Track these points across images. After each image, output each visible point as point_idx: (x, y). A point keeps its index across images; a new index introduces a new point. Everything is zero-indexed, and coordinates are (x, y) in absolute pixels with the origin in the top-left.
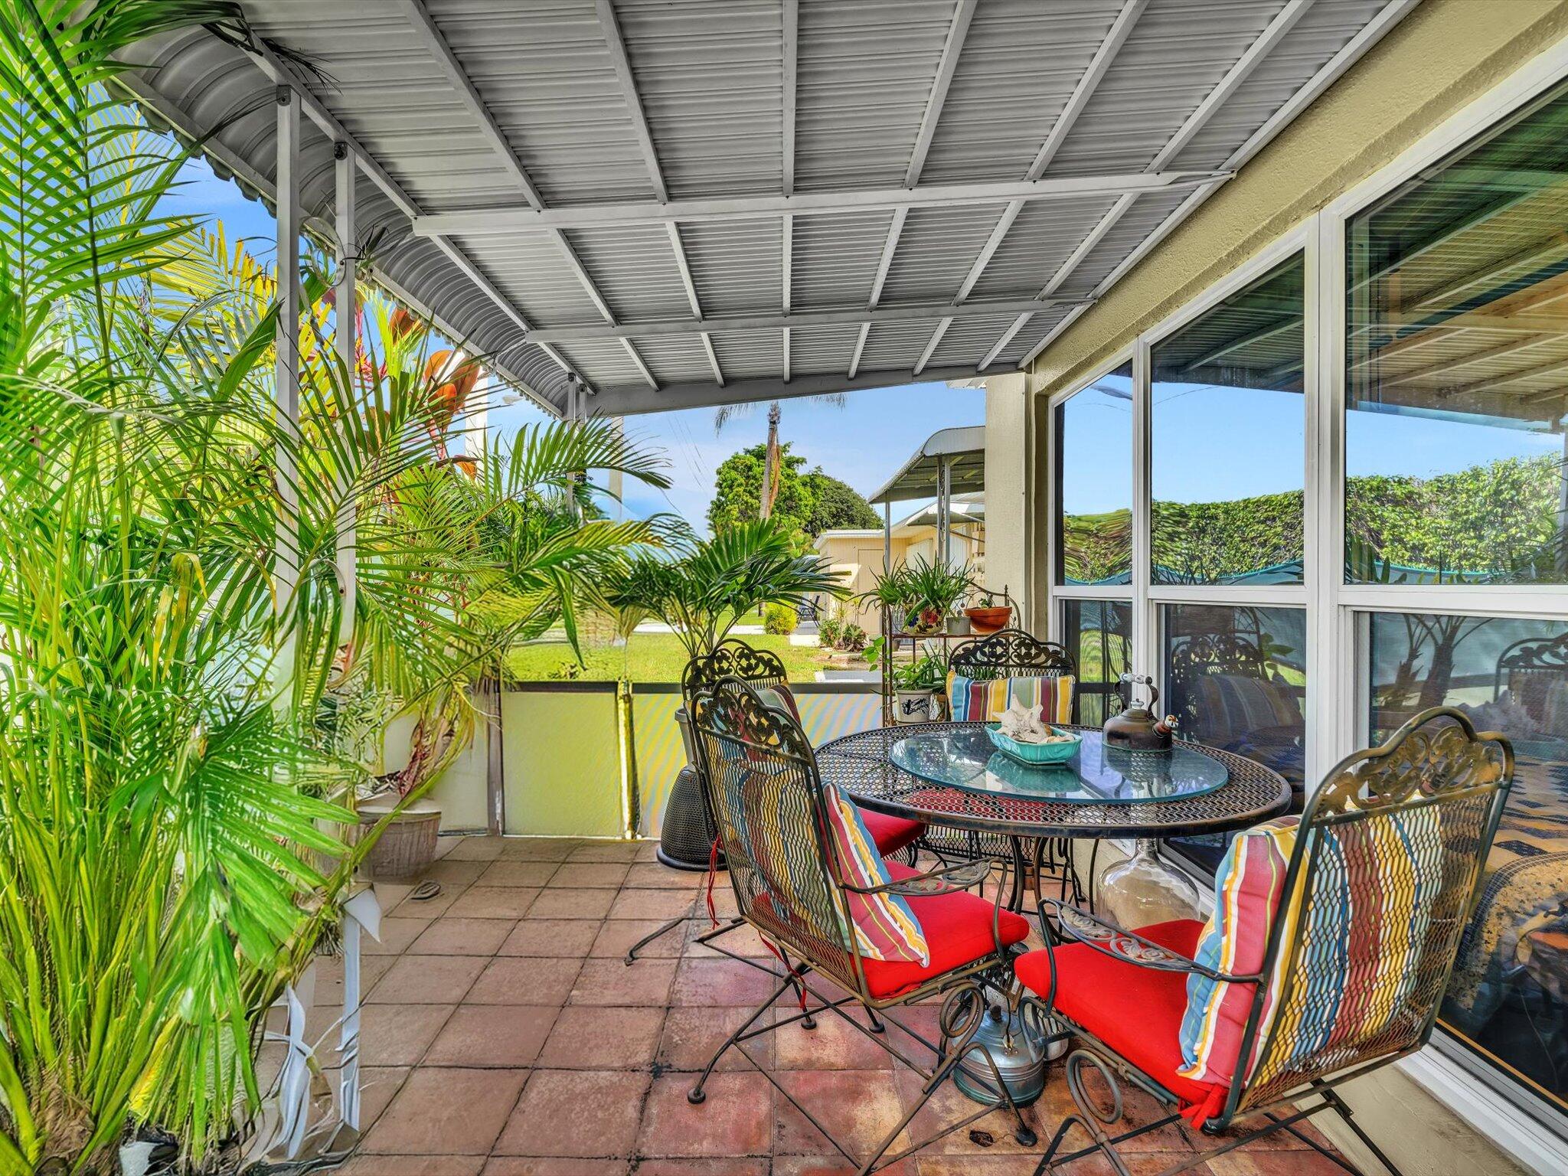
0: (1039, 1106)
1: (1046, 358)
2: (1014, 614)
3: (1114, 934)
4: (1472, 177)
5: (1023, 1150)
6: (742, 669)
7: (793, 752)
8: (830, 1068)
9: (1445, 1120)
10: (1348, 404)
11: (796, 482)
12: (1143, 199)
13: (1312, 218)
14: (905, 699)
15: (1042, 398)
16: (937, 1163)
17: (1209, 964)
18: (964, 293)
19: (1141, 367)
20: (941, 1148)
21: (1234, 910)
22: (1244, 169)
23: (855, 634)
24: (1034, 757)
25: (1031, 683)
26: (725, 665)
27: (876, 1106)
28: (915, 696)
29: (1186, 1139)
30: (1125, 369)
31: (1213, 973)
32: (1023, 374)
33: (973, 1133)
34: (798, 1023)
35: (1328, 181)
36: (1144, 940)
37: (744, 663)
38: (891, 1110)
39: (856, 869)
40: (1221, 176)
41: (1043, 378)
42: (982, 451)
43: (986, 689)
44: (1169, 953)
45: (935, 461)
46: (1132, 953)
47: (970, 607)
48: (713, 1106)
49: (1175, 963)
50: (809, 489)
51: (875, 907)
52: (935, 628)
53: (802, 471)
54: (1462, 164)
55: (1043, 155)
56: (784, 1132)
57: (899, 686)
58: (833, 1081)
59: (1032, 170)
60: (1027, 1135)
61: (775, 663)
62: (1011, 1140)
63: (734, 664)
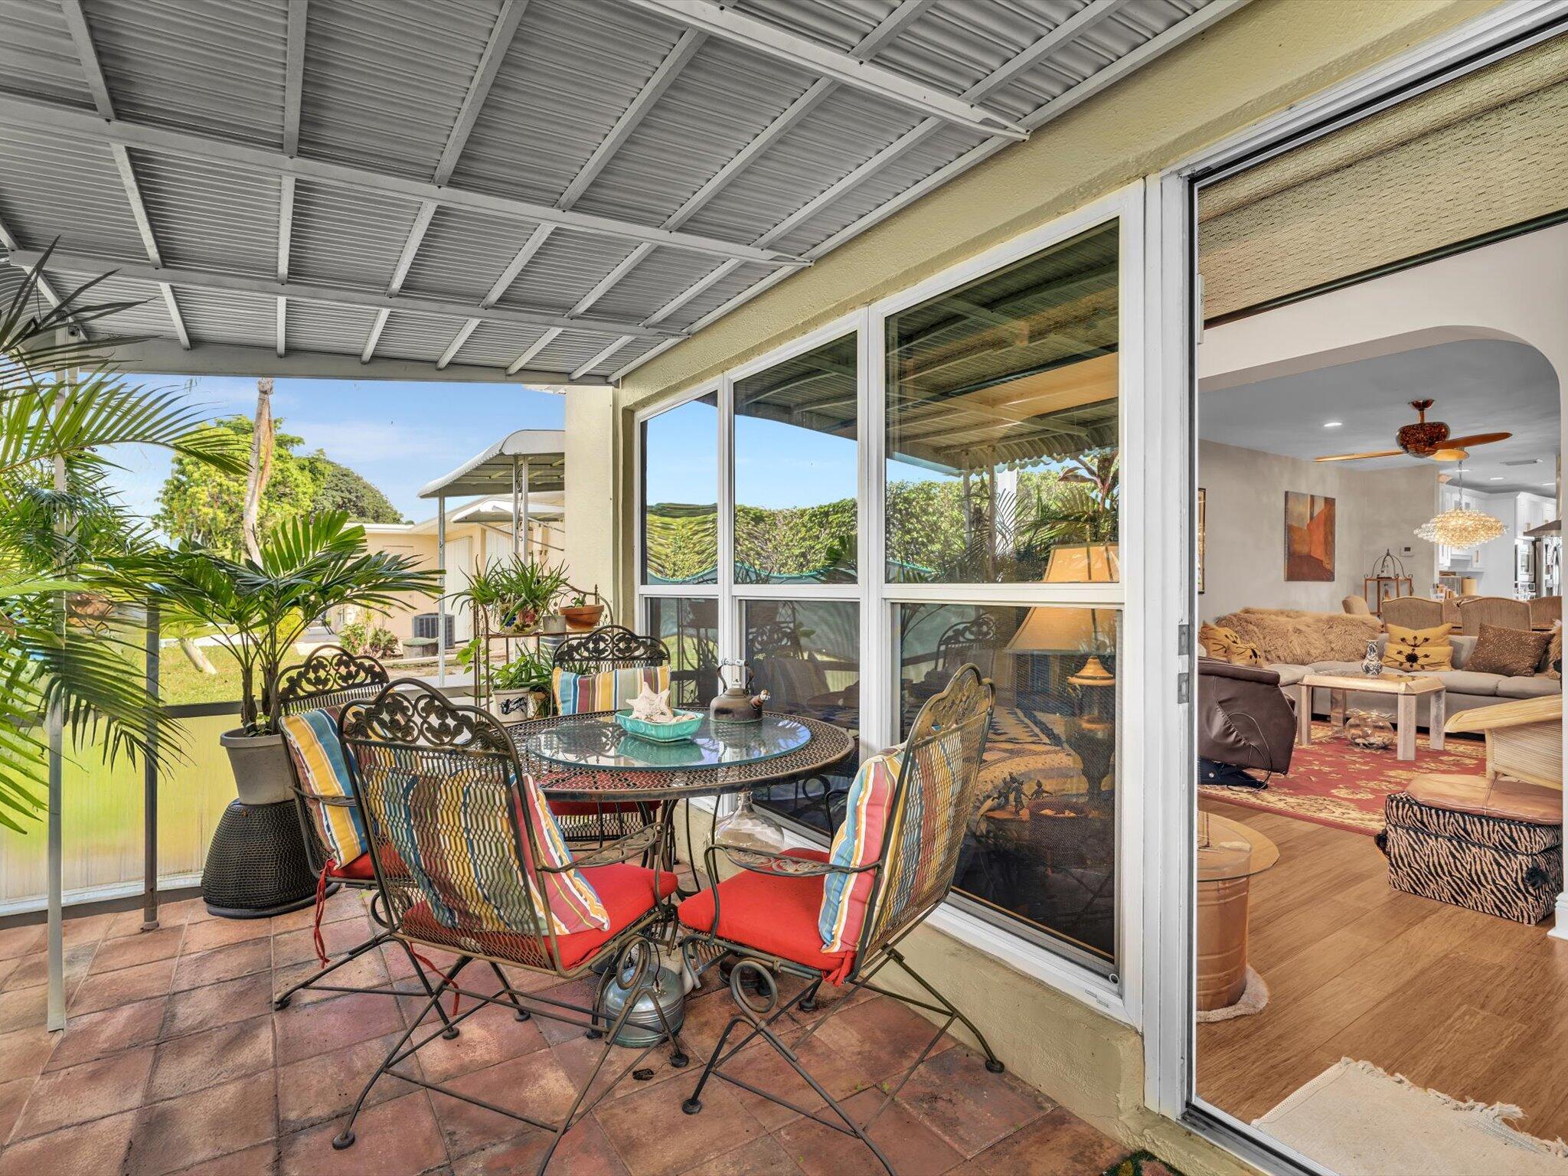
0: (684, 1034)
1: (635, 376)
2: (606, 611)
3: (772, 859)
4: (961, 306)
5: (679, 1071)
6: (342, 677)
7: (488, 748)
8: (486, 1065)
9: (953, 946)
10: (888, 455)
11: (292, 466)
12: (746, 265)
13: (862, 311)
14: (503, 699)
15: (629, 413)
16: (612, 1107)
17: (843, 864)
18: (582, 308)
19: (725, 398)
20: (613, 1095)
21: (863, 818)
22: (819, 260)
23: (384, 639)
24: (666, 735)
25: (635, 673)
26: (322, 674)
27: (543, 1082)
28: (513, 695)
29: (793, 1020)
30: (711, 398)
31: (848, 868)
32: (611, 388)
33: (635, 1073)
34: (440, 1037)
35: (877, 288)
36: (795, 859)
37: (343, 670)
38: (557, 1080)
39: (547, 853)
40: (802, 262)
41: (629, 395)
42: (562, 455)
43: (594, 682)
44: (815, 864)
45: (512, 461)
46: (791, 869)
47: (563, 605)
48: (364, 1144)
49: (819, 868)
50: (307, 472)
51: (565, 887)
52: (533, 627)
53: (297, 451)
54: (956, 296)
55: (681, 213)
56: (456, 1137)
57: (497, 687)
58: (493, 1076)
59: (671, 222)
60: (680, 1059)
61: (377, 669)
62: (669, 1067)
63: (333, 672)
